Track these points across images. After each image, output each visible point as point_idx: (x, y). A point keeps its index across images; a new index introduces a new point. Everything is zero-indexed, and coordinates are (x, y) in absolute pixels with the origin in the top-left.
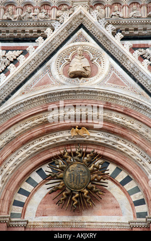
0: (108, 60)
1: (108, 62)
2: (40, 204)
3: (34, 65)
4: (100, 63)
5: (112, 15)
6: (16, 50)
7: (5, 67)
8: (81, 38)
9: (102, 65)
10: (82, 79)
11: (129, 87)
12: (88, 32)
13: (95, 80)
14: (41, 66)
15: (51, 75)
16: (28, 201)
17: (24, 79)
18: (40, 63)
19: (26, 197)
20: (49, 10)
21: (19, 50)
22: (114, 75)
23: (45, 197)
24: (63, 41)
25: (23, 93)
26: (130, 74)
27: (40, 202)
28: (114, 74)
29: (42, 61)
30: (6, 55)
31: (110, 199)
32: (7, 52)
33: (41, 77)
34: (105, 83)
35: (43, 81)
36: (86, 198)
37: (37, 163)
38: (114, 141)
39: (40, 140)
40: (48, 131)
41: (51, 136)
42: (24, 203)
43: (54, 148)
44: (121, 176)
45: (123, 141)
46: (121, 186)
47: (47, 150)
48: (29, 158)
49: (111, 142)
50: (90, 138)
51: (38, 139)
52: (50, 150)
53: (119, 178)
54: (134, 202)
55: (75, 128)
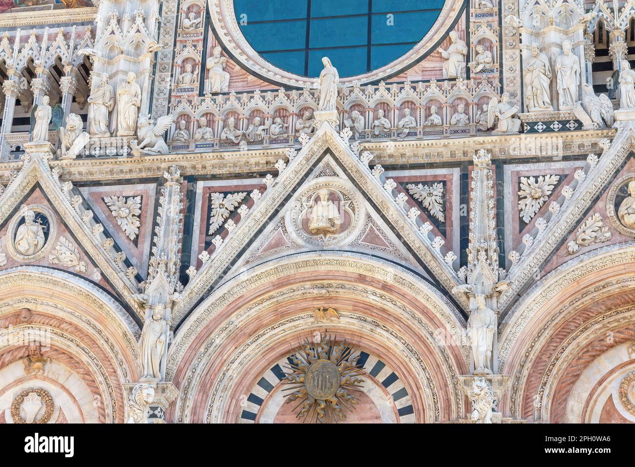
0: (364, 206)
1: (364, 209)
2: (277, 415)
3: (261, 219)
4: (353, 210)
5: (374, 126)
6: (238, 192)
7: (223, 220)
8: (328, 171)
9: (357, 213)
10: (328, 235)
11: (391, 249)
12: (336, 159)
13: (345, 238)
14: (271, 218)
15: (285, 231)
16: (262, 411)
17: (247, 240)
18: (270, 214)
19: (258, 407)
20: (286, 118)
21: (242, 192)
22: (371, 230)
23: (283, 406)
24: (300, 177)
25: (248, 262)
26: (392, 228)
27: (277, 412)
28: (371, 227)
29: (272, 211)
30: (223, 203)
31: (368, 406)
32: (225, 197)
33: (272, 236)
34: (360, 242)
35: (274, 241)
36: (334, 409)
37: (271, 359)
38: (373, 328)
39: (273, 328)
40: (283, 315)
41: (287, 321)
42: (255, 415)
43: (294, 336)
44: (384, 374)
45: (384, 327)
46: (384, 387)
47: (284, 340)
48: (260, 353)
49: (369, 329)
50: (340, 322)
51: (270, 327)
52: (288, 340)
53: (382, 377)
54: (399, 410)
55: (319, 310)
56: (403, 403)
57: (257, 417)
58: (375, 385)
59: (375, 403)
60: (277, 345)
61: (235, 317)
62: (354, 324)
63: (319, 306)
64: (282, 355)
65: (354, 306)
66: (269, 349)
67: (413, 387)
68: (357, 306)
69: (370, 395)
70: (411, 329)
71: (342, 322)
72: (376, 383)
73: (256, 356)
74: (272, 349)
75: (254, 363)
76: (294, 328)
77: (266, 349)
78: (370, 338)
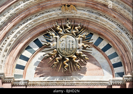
16: (28, 65)
19: (26, 62)
37: (34, 35)
38: (97, 16)
39: (36, 16)
40: (43, 8)
41: (45, 12)
42: (24, 67)
43: (48, 22)
44: (103, 45)
45: (104, 16)
46: (103, 52)
47: (42, 24)
48: (28, 30)
49: (94, 17)
50: (77, 14)
51: (35, 15)
52: (44, 24)
53: (101, 46)
54: (113, 65)
55: (65, 6)
56: (116, 60)
57: (25, 68)
58: (97, 51)
59: (98, 61)
60: (38, 27)
61: (14, 7)
62: (85, 14)
63: (64, 3)
64: (41, 33)
65: (86, 3)
66: (33, 29)
67: (122, 51)
68: (88, 3)
69: (95, 57)
70: (122, 16)
71: (78, 13)
72: (98, 50)
73: (25, 33)
74: (35, 29)
75: (24, 36)
76: (49, 16)
77: (31, 29)
78: (94, 24)
